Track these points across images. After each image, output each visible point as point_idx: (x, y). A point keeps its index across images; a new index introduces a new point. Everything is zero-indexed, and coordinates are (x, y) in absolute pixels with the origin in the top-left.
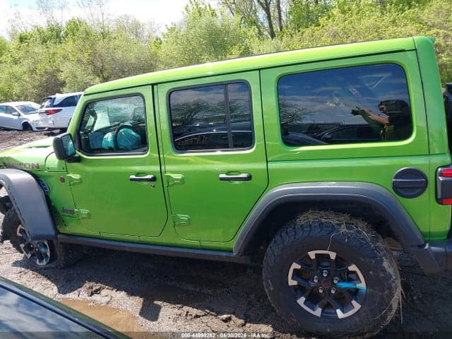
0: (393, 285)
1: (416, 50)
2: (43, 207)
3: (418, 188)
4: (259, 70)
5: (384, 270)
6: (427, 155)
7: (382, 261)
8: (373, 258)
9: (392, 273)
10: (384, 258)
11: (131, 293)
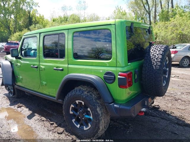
0: (100, 118)
1: (115, 24)
2: (11, 74)
3: (112, 80)
4: (68, 29)
5: (97, 112)
6: (115, 67)
7: (97, 108)
8: (94, 106)
9: (100, 114)
10: (98, 107)
11: (30, 110)
